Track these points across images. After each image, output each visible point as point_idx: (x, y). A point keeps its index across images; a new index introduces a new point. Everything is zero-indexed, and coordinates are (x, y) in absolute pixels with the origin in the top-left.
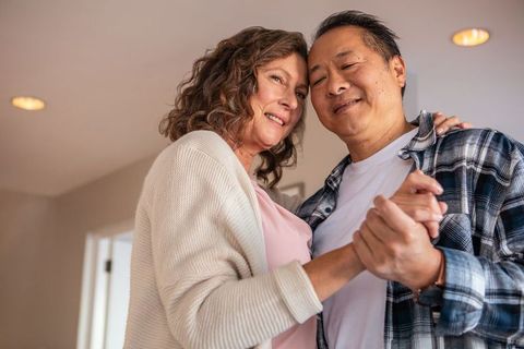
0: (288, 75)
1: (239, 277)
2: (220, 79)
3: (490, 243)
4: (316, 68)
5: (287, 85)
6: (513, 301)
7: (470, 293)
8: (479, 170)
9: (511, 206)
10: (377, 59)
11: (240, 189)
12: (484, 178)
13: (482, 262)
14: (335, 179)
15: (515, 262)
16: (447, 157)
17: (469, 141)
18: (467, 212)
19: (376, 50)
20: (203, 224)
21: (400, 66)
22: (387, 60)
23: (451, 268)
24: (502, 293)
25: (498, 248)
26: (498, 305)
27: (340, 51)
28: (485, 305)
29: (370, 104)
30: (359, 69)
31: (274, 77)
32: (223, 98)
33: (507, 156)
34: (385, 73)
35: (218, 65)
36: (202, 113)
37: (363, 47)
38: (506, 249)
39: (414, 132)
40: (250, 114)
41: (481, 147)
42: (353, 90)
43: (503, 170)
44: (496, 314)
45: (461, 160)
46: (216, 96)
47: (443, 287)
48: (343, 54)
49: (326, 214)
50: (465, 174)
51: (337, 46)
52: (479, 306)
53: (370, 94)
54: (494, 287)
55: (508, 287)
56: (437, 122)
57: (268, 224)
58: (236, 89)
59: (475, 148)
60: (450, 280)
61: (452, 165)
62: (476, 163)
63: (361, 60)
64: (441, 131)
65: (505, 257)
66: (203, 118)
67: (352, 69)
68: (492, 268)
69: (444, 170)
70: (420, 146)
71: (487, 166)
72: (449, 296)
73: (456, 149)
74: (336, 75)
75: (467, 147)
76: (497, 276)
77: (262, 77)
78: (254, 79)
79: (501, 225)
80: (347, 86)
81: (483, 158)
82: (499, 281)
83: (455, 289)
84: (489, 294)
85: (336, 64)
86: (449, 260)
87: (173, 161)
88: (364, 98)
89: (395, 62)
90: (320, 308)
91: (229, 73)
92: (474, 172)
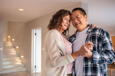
0: (68, 18)
1: (62, 56)
2: (57, 20)
3: (100, 48)
4: (72, 18)
5: (68, 20)
6: (103, 59)
7: (97, 59)
8: (99, 36)
9: (104, 43)
10: (82, 16)
11: (61, 40)
12: (99, 38)
13: (99, 53)
14: (75, 34)
15: (104, 52)
16: (94, 33)
17: (97, 31)
18: (97, 43)
19: (82, 15)
20: (55, 47)
21: (86, 16)
22: (84, 16)
23: (94, 55)
24: (102, 58)
25: (101, 49)
26: (101, 60)
27: (76, 15)
28: (99, 60)
29: (81, 24)
30: (80, 18)
31: (65, 19)
32: (57, 23)
33: (103, 34)
34: (84, 19)
35: (56, 17)
36: (54, 26)
37: (80, 14)
38: (102, 50)
39: (88, 28)
40: (62, 26)
41: (99, 32)
42: (79, 22)
43: (103, 36)
44: (101, 61)
45: (96, 34)
46: (56, 23)
47: (93, 58)
48: (77, 16)
49: (74, 40)
50: (96, 37)
51: (76, 14)
52: (98, 60)
53: (81, 22)
54: (100, 57)
55: (102, 57)
56: (92, 26)
57: (65, 45)
58: (59, 22)
59: (98, 32)
60: (94, 57)
61: (94, 35)
62: (98, 35)
63: (80, 17)
64: (93, 28)
65: (102, 51)
66: (54, 27)
67: (79, 18)
68: (100, 54)
69: (93, 36)
70: (89, 31)
71: (100, 36)
72: (93, 59)
73: (95, 32)
74: (76, 19)
75: (97, 32)
76: (101, 55)
77: (64, 19)
78: (62, 20)
79: (102, 46)
80: (78, 21)
81: (99, 34)
82: (101, 56)
83: (94, 58)
84: (99, 58)
85: (76, 17)
86: (94, 54)
87: (50, 36)
88: (80, 23)
89: (85, 16)
90: (74, 61)
91: (58, 19)
92: (98, 36)
